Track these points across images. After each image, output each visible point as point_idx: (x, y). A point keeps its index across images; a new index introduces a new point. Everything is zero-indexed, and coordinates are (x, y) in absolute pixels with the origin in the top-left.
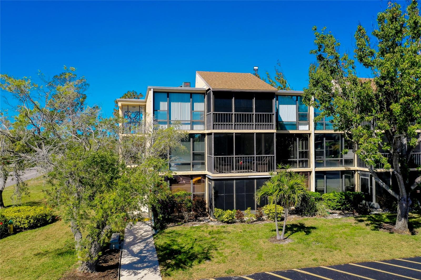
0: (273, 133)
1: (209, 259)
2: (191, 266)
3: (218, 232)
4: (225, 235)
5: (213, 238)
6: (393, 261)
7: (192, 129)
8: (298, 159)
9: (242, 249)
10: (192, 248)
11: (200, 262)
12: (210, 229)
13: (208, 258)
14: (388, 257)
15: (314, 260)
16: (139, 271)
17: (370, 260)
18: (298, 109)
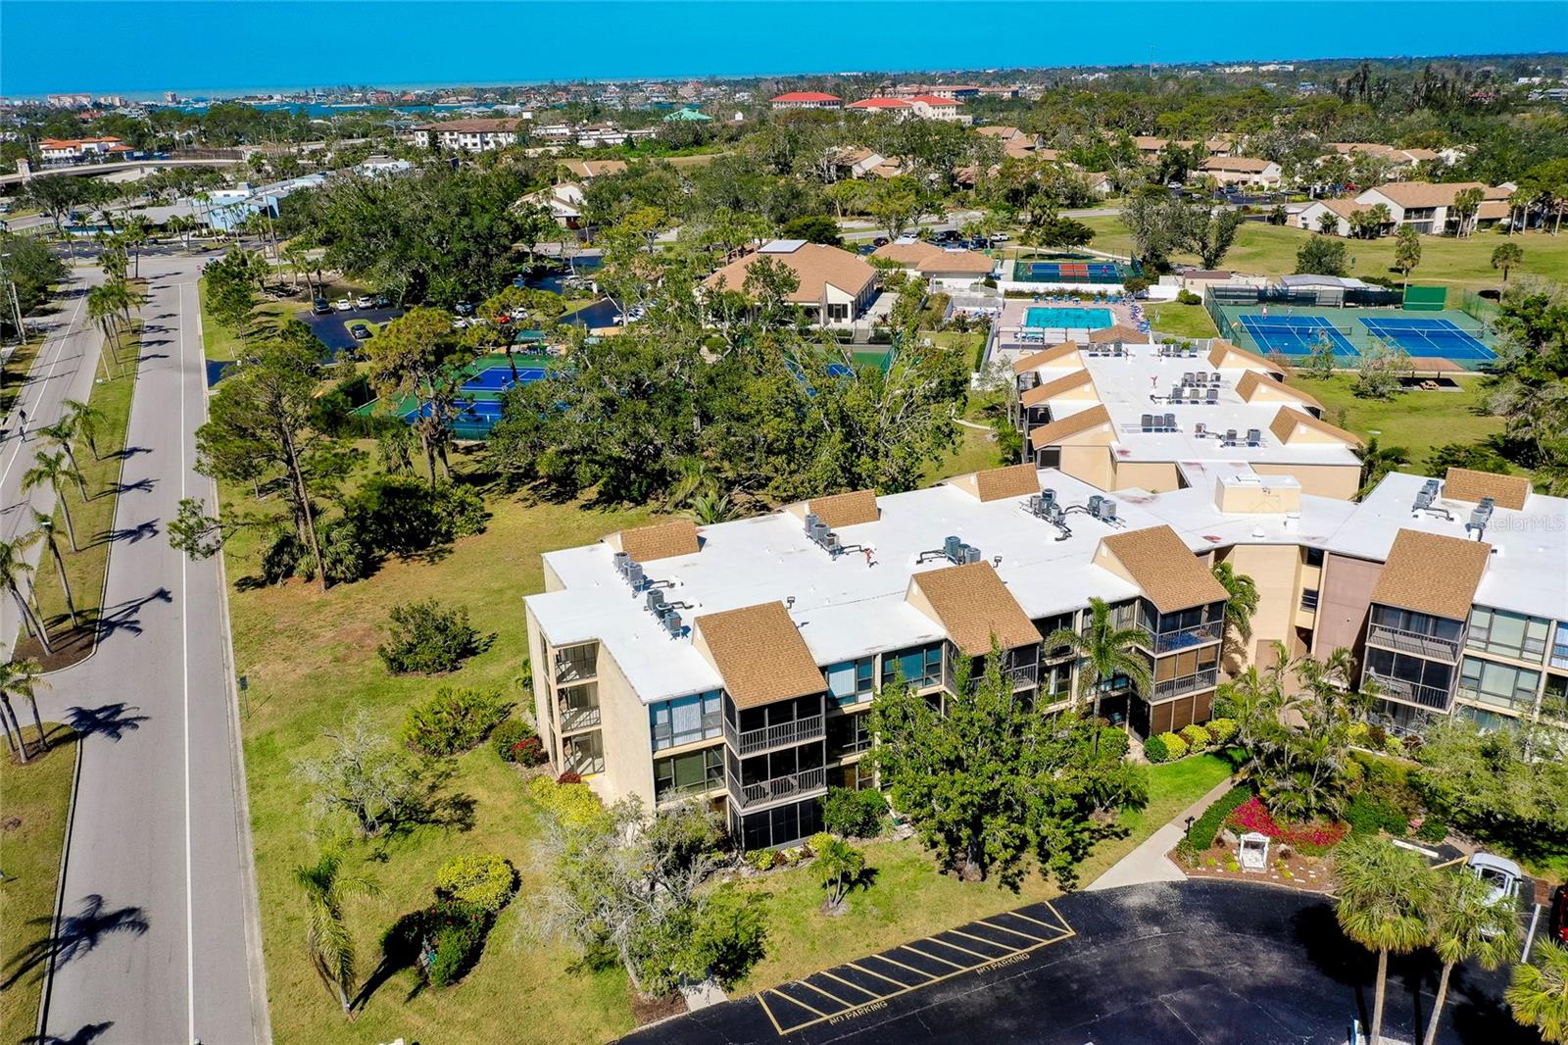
0: (821, 742)
1: (763, 957)
2: (746, 971)
3: (758, 898)
4: (767, 902)
5: (755, 911)
6: (946, 936)
7: (704, 738)
8: (857, 743)
9: (792, 932)
10: (737, 937)
11: (754, 963)
12: (746, 888)
13: (761, 955)
14: (941, 929)
15: (868, 946)
16: (700, 986)
17: (923, 937)
18: (858, 675)
